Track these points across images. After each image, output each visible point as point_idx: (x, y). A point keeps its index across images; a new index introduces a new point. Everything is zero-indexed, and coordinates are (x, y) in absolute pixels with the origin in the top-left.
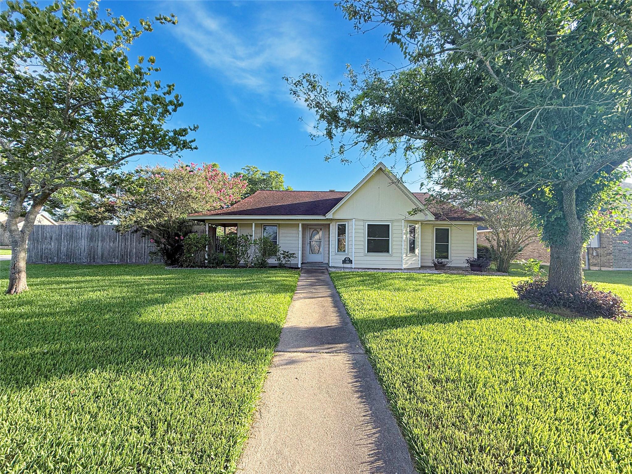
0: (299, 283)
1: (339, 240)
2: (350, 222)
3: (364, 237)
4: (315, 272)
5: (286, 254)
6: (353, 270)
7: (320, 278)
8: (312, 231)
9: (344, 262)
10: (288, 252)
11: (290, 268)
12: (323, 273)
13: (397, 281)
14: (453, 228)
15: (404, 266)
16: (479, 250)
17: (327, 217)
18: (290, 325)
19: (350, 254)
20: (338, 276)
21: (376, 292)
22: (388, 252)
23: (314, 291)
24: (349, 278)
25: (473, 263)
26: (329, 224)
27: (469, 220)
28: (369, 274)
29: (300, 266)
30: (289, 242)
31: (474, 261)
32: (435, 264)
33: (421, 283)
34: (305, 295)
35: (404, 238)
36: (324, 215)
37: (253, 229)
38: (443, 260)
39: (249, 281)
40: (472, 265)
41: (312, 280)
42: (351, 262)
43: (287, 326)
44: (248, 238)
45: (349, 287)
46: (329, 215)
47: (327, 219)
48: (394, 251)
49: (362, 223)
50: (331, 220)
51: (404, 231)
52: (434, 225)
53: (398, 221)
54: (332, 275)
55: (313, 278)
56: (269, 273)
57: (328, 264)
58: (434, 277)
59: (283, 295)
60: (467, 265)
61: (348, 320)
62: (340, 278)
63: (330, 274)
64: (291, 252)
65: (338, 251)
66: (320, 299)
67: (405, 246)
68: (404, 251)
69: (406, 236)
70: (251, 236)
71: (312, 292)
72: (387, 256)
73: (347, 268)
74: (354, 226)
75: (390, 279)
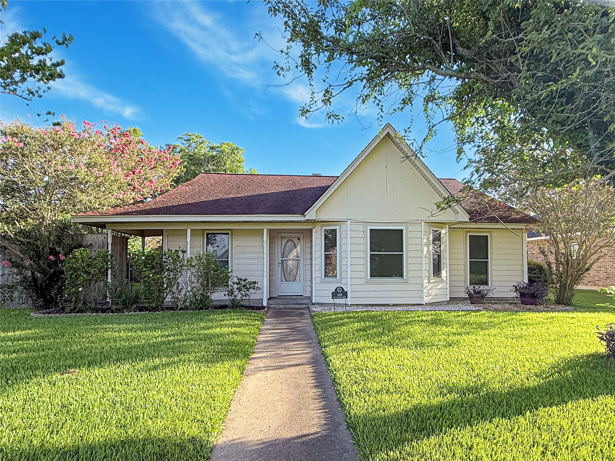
0: (261, 338)
1: (327, 257)
2: (343, 225)
3: (365, 252)
4: (288, 314)
5: (243, 283)
6: (348, 308)
7: (297, 325)
8: (284, 242)
9: (335, 295)
10: (245, 280)
11: (248, 308)
12: (302, 314)
13: (417, 328)
14: (494, 234)
15: (426, 300)
16: (530, 270)
17: (307, 218)
18: (230, 438)
19: (344, 281)
20: (326, 322)
21: (386, 352)
22: (401, 276)
23: (284, 353)
24: (343, 324)
25: (523, 291)
26: (311, 230)
27: (516, 221)
28: (375, 316)
29: (265, 304)
30: (248, 261)
31: (526, 288)
32: (470, 295)
33: (454, 331)
34: (267, 362)
35: (425, 252)
36: (303, 214)
37: (189, 240)
38: (482, 287)
39: (171, 338)
40: (522, 295)
41: (283, 329)
42: (345, 294)
43: (225, 439)
44: (178, 257)
45: (343, 342)
46: (311, 214)
47: (308, 221)
48: (411, 274)
49: (361, 227)
50: (314, 222)
51: (425, 241)
52: (467, 230)
53: (415, 223)
54: (316, 319)
55: (284, 326)
56: (211, 321)
57: (310, 298)
58: (472, 318)
59: (227, 365)
60: (515, 294)
61: (340, 418)
62: (329, 324)
63: (312, 317)
64: (250, 280)
65: (326, 276)
66: (293, 369)
67: (427, 265)
68: (425, 274)
69: (428, 248)
70: (184, 252)
71: (280, 356)
72: (400, 283)
73: (340, 305)
74: (349, 232)
75: (406, 324)
